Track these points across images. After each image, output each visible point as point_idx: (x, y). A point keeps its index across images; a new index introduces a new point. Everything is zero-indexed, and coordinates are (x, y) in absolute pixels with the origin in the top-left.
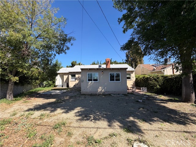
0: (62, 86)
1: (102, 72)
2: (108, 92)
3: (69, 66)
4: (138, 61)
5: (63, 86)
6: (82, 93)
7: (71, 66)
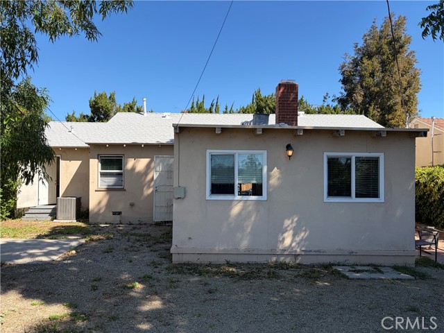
0: (54, 215)
1: (289, 147)
2: (319, 253)
3: (77, 116)
4: (395, 104)
5: (59, 214)
6: (175, 259)
7: (90, 114)
